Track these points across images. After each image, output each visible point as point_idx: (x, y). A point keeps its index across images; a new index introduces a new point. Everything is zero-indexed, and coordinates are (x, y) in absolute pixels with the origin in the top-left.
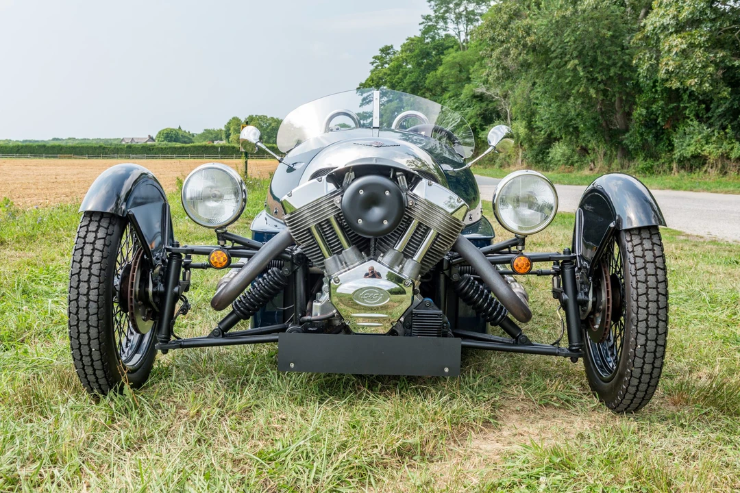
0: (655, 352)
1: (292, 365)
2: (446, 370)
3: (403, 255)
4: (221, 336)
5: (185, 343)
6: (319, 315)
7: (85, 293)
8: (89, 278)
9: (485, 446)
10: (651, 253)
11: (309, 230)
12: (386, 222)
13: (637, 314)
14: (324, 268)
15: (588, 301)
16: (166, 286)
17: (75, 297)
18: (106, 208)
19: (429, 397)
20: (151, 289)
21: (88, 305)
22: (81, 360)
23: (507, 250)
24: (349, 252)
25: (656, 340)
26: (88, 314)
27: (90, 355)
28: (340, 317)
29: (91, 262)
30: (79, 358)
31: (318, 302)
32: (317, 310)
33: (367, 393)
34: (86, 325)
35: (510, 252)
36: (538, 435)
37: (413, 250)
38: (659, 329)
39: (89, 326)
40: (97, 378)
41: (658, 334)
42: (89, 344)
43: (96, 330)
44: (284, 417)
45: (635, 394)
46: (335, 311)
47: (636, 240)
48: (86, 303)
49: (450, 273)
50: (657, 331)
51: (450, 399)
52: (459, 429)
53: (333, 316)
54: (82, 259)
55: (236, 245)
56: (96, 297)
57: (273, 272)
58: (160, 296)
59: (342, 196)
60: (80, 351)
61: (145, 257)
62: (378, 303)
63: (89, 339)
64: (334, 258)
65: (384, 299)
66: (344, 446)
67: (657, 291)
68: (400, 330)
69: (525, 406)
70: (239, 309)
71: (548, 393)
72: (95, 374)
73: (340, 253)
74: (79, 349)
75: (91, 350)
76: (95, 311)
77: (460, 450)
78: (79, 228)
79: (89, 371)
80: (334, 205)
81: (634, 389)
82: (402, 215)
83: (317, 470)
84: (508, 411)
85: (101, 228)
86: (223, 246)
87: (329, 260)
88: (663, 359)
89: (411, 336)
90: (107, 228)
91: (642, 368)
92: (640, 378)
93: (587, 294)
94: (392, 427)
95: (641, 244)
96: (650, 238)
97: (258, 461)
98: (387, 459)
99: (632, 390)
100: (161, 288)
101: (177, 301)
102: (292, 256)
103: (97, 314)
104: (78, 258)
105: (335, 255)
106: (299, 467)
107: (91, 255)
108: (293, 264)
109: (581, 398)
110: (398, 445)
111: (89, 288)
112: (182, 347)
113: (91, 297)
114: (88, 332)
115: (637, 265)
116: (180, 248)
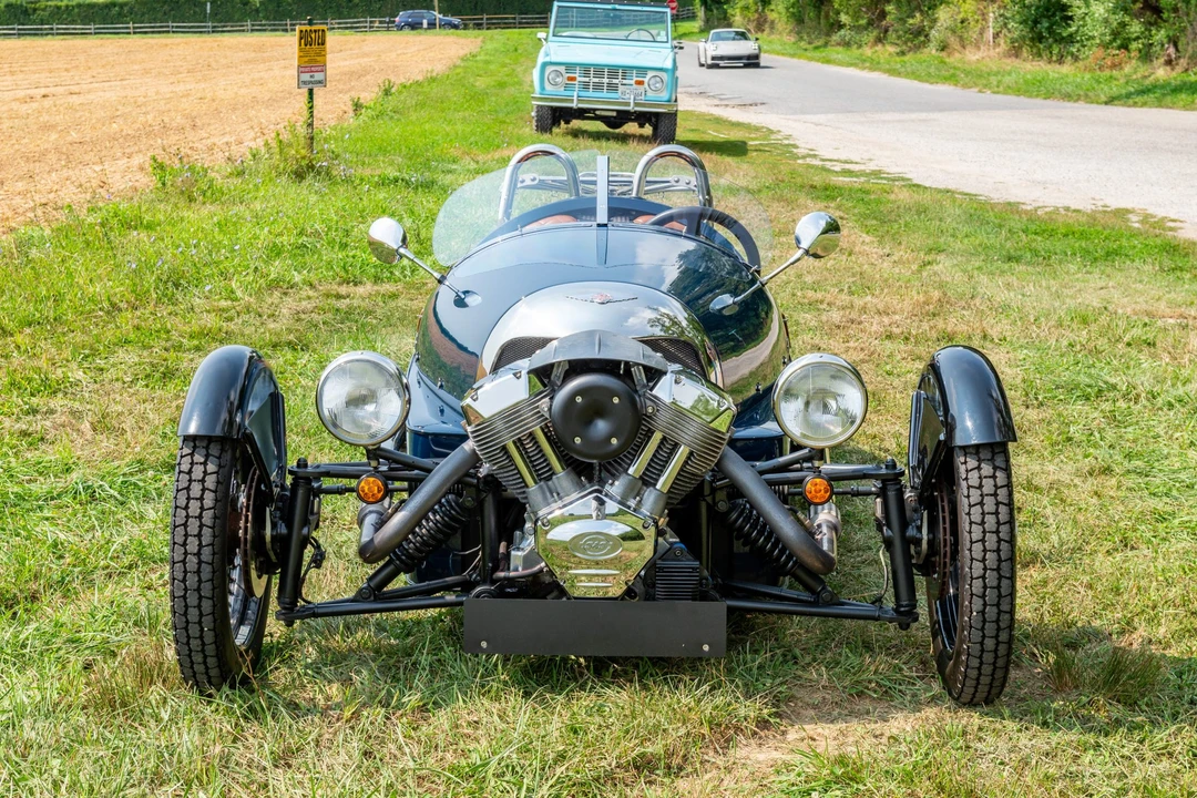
0: (997, 621)
1: (484, 644)
2: (706, 648)
3: (640, 482)
4: (372, 598)
5: (320, 611)
6: (520, 569)
7: (196, 551)
8: (200, 531)
9: (757, 755)
10: (991, 481)
11: (504, 448)
12: (614, 441)
13: (971, 568)
14: (526, 498)
15: (921, 540)
16: (290, 526)
17: (181, 558)
18: (213, 428)
19: (681, 686)
20: (268, 532)
21: (199, 568)
22: (188, 643)
23: (798, 466)
24: (562, 477)
25: (998, 605)
26: (200, 581)
27: (201, 637)
28: (551, 573)
29: (202, 508)
30: (185, 640)
31: (518, 549)
32: (518, 562)
33: (593, 681)
34: (197, 596)
35: (801, 470)
36: (835, 739)
37: (654, 474)
38: (1002, 590)
39: (200, 598)
40: (207, 668)
41: (1000, 596)
42: (200, 623)
43: (210, 602)
44: (475, 719)
45: (978, 679)
46: (543, 564)
47: (972, 463)
48: (196, 566)
49: (714, 499)
50: (999, 591)
51: (710, 690)
52: (724, 734)
53: (541, 570)
54: (188, 503)
55: (394, 466)
56: (211, 557)
57: (448, 501)
58: (282, 542)
59: (552, 399)
60: (187, 631)
61: (263, 487)
62: (606, 554)
63: (201, 615)
64: (541, 487)
65: (614, 549)
66: (561, 757)
67: (998, 537)
68: (639, 589)
69: (827, 696)
70: (398, 558)
71: (864, 677)
72: (205, 663)
73: (549, 478)
74: (186, 629)
75: (202, 630)
76: (209, 576)
77: (720, 761)
78: (179, 457)
79: (198, 658)
80: (539, 412)
81: (975, 672)
82: (638, 425)
83: (528, 788)
84: (800, 704)
85: (211, 458)
86: (375, 468)
87: (533, 487)
88: (1011, 631)
89: (654, 599)
90: (219, 458)
91: (982, 643)
92: (981, 657)
93: (919, 529)
94: (627, 732)
95: (979, 468)
96: (992, 460)
97: (449, 779)
98: (620, 774)
99: (973, 673)
100: (283, 530)
101: (306, 548)
102: (478, 478)
103: (212, 580)
104: (182, 501)
105: (542, 483)
106: (504, 784)
107: (201, 499)
108: (479, 491)
109: (914, 684)
110: (633, 755)
111: (200, 545)
112: (316, 615)
113: (204, 558)
114: (199, 606)
115: (971, 499)
116: (309, 469)
